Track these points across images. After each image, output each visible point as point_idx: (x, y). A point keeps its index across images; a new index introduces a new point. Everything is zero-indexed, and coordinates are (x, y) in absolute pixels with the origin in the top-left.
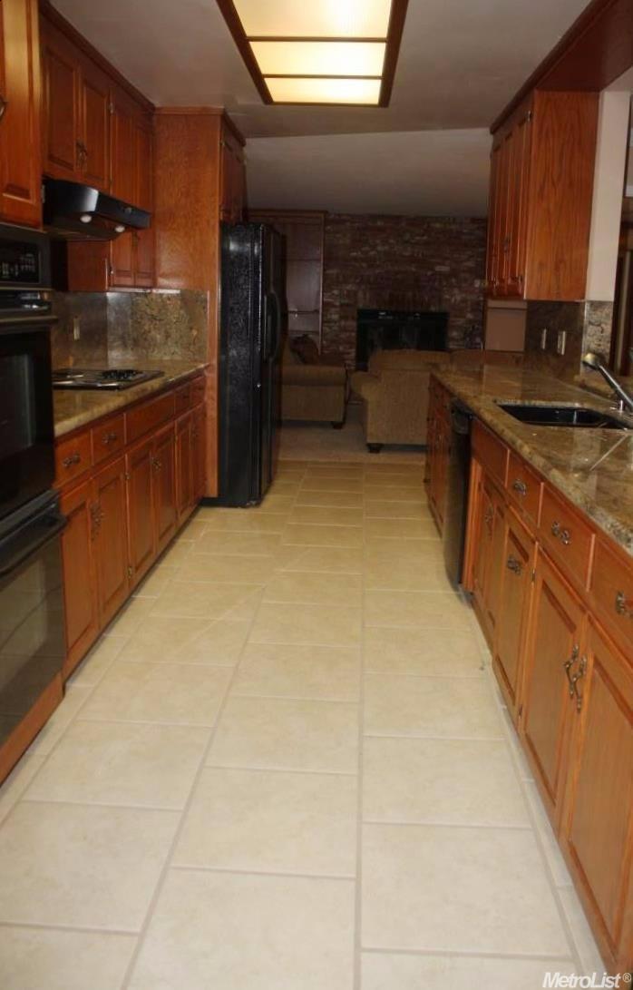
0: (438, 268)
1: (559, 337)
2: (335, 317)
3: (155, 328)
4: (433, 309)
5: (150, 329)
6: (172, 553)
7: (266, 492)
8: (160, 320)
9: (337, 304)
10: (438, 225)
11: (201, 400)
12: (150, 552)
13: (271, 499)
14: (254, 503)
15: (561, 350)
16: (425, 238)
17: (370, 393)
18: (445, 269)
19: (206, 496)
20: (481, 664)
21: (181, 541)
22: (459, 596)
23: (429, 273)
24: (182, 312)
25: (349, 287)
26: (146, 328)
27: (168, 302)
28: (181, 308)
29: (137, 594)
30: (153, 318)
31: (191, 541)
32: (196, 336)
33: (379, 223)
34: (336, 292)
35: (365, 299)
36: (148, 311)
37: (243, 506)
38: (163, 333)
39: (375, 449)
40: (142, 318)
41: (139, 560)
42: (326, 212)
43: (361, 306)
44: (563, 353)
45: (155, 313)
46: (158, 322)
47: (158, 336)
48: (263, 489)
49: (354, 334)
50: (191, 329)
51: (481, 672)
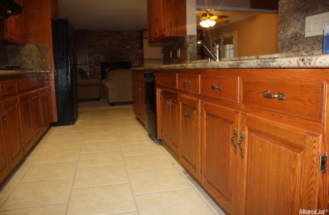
0: (126, 47)
1: (178, 52)
2: (93, 65)
3: (28, 59)
4: (126, 60)
5: (26, 59)
6: (41, 142)
7: (76, 120)
8: (30, 56)
9: (93, 61)
10: (125, 33)
11: (48, 84)
12: (32, 140)
13: (78, 122)
14: (72, 123)
15: (179, 55)
16: (121, 38)
17: (109, 84)
18: (129, 47)
19: (53, 122)
20: (172, 163)
21: (45, 137)
22: (156, 143)
23: (124, 49)
24: (38, 53)
25: (97, 55)
26: (24, 59)
27: (32, 49)
28: (38, 51)
29: (28, 157)
30: (27, 55)
31: (49, 137)
32: (45, 61)
33: (106, 33)
34: (93, 57)
35: (103, 59)
36: (25, 53)
37: (68, 125)
38: (31, 61)
39: (113, 104)
40: (22, 56)
41: (27, 142)
42: (87, 30)
43: (102, 61)
44: (180, 56)
45: (27, 53)
46: (29, 57)
47: (29, 63)
48: (75, 117)
49: (100, 71)
50: (42, 59)
51: (173, 166)
